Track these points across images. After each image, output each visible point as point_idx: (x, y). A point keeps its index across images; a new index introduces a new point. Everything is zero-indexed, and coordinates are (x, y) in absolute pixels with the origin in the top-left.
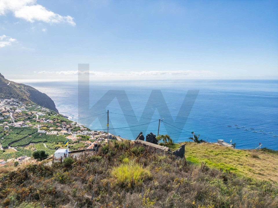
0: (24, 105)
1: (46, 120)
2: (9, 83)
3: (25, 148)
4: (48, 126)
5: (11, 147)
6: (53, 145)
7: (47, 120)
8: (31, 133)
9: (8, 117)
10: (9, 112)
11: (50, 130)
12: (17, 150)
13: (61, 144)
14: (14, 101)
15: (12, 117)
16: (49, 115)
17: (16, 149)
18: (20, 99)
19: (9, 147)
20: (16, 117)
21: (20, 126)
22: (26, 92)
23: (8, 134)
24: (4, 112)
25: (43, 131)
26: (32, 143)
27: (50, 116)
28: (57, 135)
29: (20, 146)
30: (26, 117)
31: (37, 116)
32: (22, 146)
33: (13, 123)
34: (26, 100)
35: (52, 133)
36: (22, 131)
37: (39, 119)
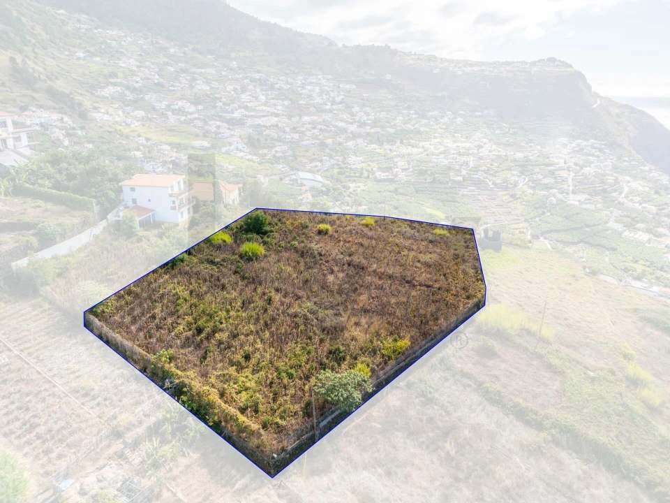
0: (612, 157)
1: (641, 204)
2: (599, 103)
3: (567, 249)
4: (636, 217)
5: (545, 238)
6: (625, 262)
7: (644, 205)
8: (592, 224)
9: (563, 181)
10: (569, 171)
11: (635, 228)
12: (552, 248)
13: (644, 265)
14: (595, 145)
15: (570, 182)
16: (657, 193)
17: (550, 244)
18: (608, 142)
19: (542, 239)
20: (577, 184)
21: (577, 203)
22: (630, 127)
23: (549, 214)
24: (561, 169)
25: (619, 227)
26: (585, 242)
27: (655, 196)
28: (647, 245)
29: (559, 242)
30: (599, 187)
31: (626, 189)
32: (562, 242)
33: (568, 194)
34: (622, 147)
35: (636, 236)
36: (578, 214)
37: (626, 197)
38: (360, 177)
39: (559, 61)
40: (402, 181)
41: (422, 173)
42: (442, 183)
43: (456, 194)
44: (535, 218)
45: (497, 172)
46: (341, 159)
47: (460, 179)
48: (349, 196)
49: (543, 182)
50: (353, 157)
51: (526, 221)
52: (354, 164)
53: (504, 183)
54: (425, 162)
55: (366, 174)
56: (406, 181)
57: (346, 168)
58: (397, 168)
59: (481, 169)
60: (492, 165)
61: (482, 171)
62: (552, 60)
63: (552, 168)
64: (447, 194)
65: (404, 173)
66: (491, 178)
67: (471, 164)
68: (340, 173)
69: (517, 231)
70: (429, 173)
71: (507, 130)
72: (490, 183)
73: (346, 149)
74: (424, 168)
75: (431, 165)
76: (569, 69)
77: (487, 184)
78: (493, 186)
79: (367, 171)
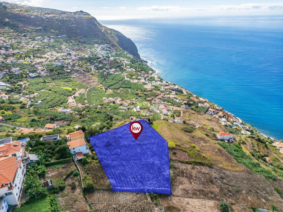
0: (114, 51)
2: (103, 29)
3: (118, 91)
4: (131, 74)
5: (109, 89)
6: (135, 91)
7: (131, 69)
8: (121, 80)
9: (105, 64)
10: (106, 60)
11: (133, 79)
13: (140, 91)
14: (107, 46)
15: (108, 64)
16: (133, 63)
17: (112, 91)
18: (111, 44)
19: (108, 89)
20: (110, 65)
21: (113, 73)
22: (116, 38)
23: (107, 79)
24: (103, 60)
25: (128, 79)
26: (122, 87)
27: (133, 65)
28: (138, 84)
29: (114, 89)
30: (117, 64)
32: (115, 89)
33: (109, 69)
34: (116, 46)
35: (134, 81)
36: (115, 77)
37: (125, 67)
38: (22, 78)
39: (85, 12)
40: (44, 76)
41: (52, 70)
42: (62, 74)
43: (70, 77)
44: (103, 82)
45: (82, 65)
46: (7, 70)
47: (69, 71)
48: (24, 90)
49: (99, 66)
50: (13, 68)
51: (101, 83)
52: (16, 72)
53: (87, 69)
54: (51, 65)
55: (24, 76)
56: (46, 76)
57: (13, 74)
58: (38, 70)
59: (76, 65)
60: (79, 62)
61: (76, 66)
62: (81, 12)
63: (100, 60)
64: (67, 78)
65: (43, 72)
66: (81, 68)
67: (71, 64)
68: (10, 78)
69: (100, 88)
70: (55, 70)
71: (74, 43)
72: (82, 71)
73: (7, 65)
74: (52, 68)
75: (54, 66)
76: (90, 16)
77: (81, 71)
78: (83, 72)
79: (24, 74)
